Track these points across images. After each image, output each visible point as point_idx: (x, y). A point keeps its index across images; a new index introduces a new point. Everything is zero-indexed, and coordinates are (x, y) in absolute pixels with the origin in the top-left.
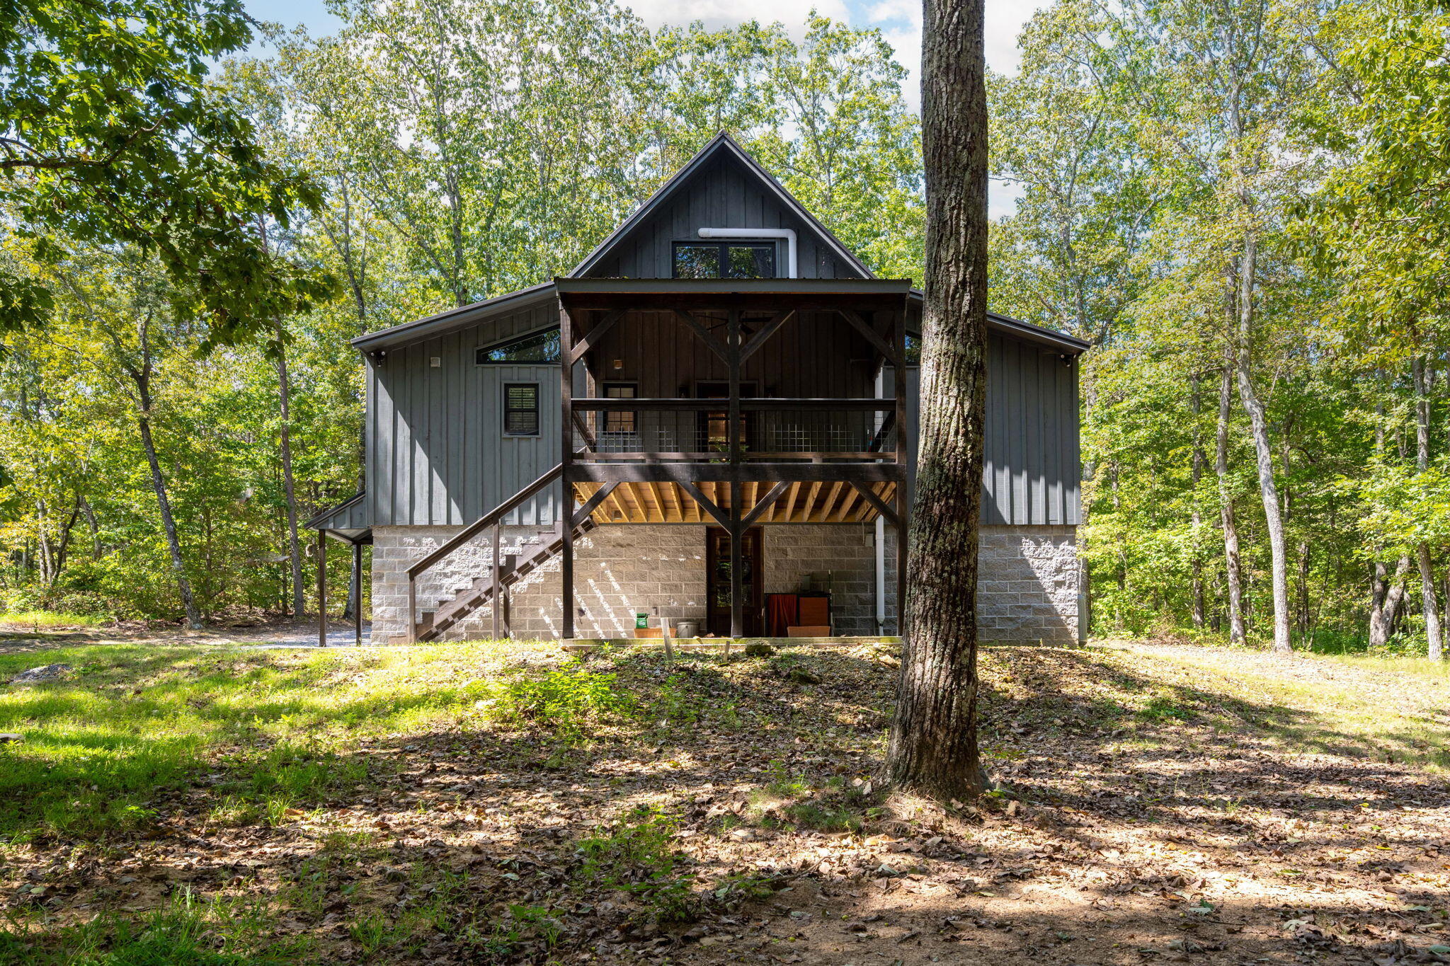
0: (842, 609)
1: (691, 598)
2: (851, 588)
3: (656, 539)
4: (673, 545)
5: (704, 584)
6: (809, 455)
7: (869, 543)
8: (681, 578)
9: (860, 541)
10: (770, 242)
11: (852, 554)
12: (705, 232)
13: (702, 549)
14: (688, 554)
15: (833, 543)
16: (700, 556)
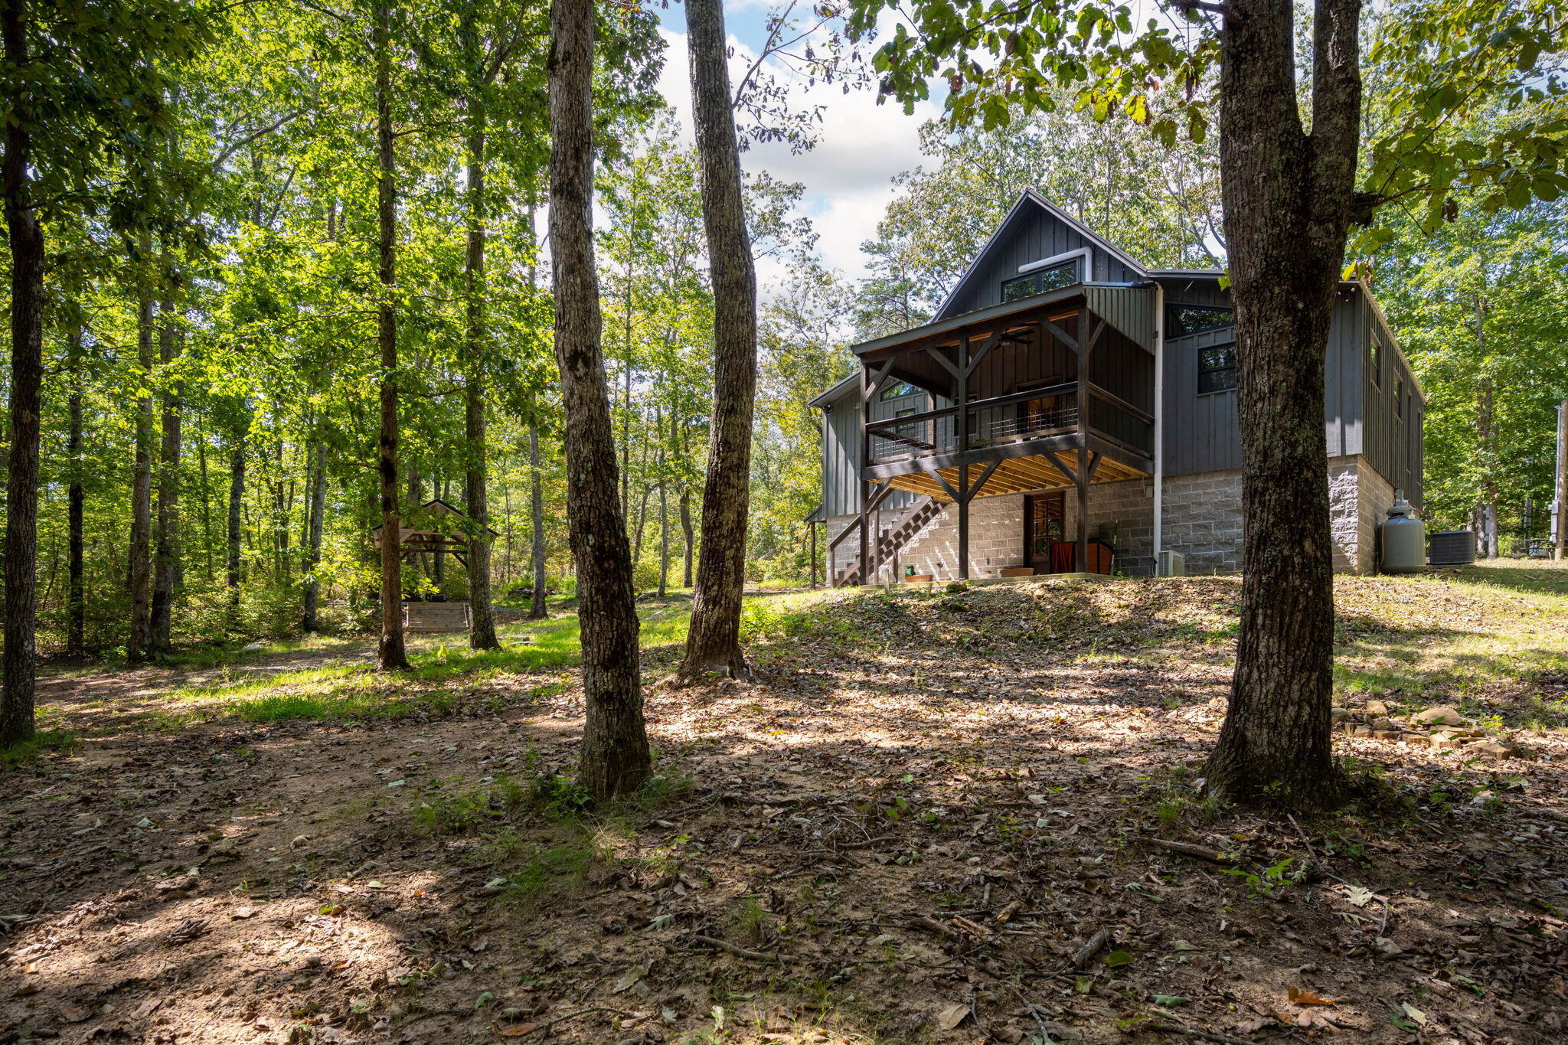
0: (1126, 551)
1: (1013, 551)
2: (1135, 533)
3: (989, 508)
4: (1001, 512)
5: (1021, 538)
6: (1014, 437)
7: (1149, 495)
8: (1006, 536)
9: (1142, 493)
10: (1071, 262)
11: (1136, 505)
12: (1023, 268)
13: (1021, 513)
14: (1010, 517)
15: (1120, 497)
16: (1019, 518)
